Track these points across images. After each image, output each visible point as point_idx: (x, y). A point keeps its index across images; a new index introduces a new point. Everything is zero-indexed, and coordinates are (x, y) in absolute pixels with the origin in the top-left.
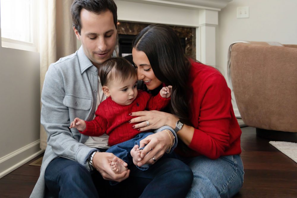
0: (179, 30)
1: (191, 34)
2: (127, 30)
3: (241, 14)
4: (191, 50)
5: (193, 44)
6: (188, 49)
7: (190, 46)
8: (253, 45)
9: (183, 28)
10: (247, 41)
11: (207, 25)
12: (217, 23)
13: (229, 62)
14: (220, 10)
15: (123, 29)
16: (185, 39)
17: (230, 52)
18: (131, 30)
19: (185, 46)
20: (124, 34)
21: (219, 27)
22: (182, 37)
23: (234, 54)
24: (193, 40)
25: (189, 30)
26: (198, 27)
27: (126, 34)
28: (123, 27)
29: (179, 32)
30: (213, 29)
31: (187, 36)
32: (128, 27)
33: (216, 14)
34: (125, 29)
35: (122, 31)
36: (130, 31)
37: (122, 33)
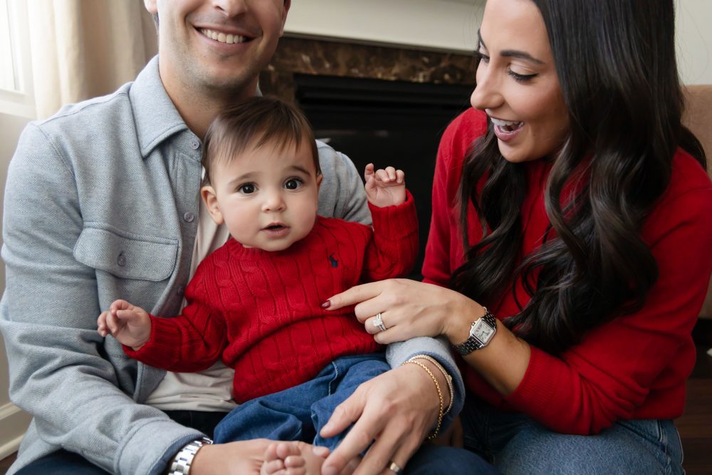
0: (460, 64)
2: (316, 62)
15: (306, 59)
18: (329, 61)
20: (308, 72)
27: (314, 73)
28: (307, 54)
29: (462, 71)
32: (320, 54)
34: (311, 59)
35: (304, 65)
36: (327, 65)
37: (303, 70)
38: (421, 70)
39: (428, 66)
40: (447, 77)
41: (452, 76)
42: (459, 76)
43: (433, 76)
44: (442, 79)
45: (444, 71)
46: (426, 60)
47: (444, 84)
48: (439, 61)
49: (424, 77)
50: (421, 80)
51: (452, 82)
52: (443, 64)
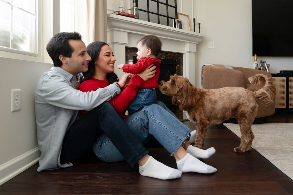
0: (172, 55)
1: (180, 57)
3: (210, 46)
4: (180, 67)
5: (181, 64)
6: (178, 67)
7: (179, 65)
8: (215, 67)
9: (175, 53)
10: (212, 64)
11: (190, 52)
12: (196, 51)
13: (202, 76)
14: (197, 43)
16: (176, 60)
17: (202, 70)
19: (176, 65)
21: (197, 54)
22: (174, 59)
23: (204, 72)
24: (181, 61)
25: (178, 55)
26: (184, 53)
29: (173, 56)
30: (194, 55)
31: (177, 59)
33: (196, 45)
38: (163, 56)
39: (165, 55)
40: (169, 58)
41: (170, 58)
42: (172, 58)
43: (166, 57)
44: (168, 58)
45: (168, 56)
46: (164, 54)
47: (168, 59)
48: (167, 54)
49: (164, 58)
50: (163, 58)
51: (170, 59)
52: (168, 55)
